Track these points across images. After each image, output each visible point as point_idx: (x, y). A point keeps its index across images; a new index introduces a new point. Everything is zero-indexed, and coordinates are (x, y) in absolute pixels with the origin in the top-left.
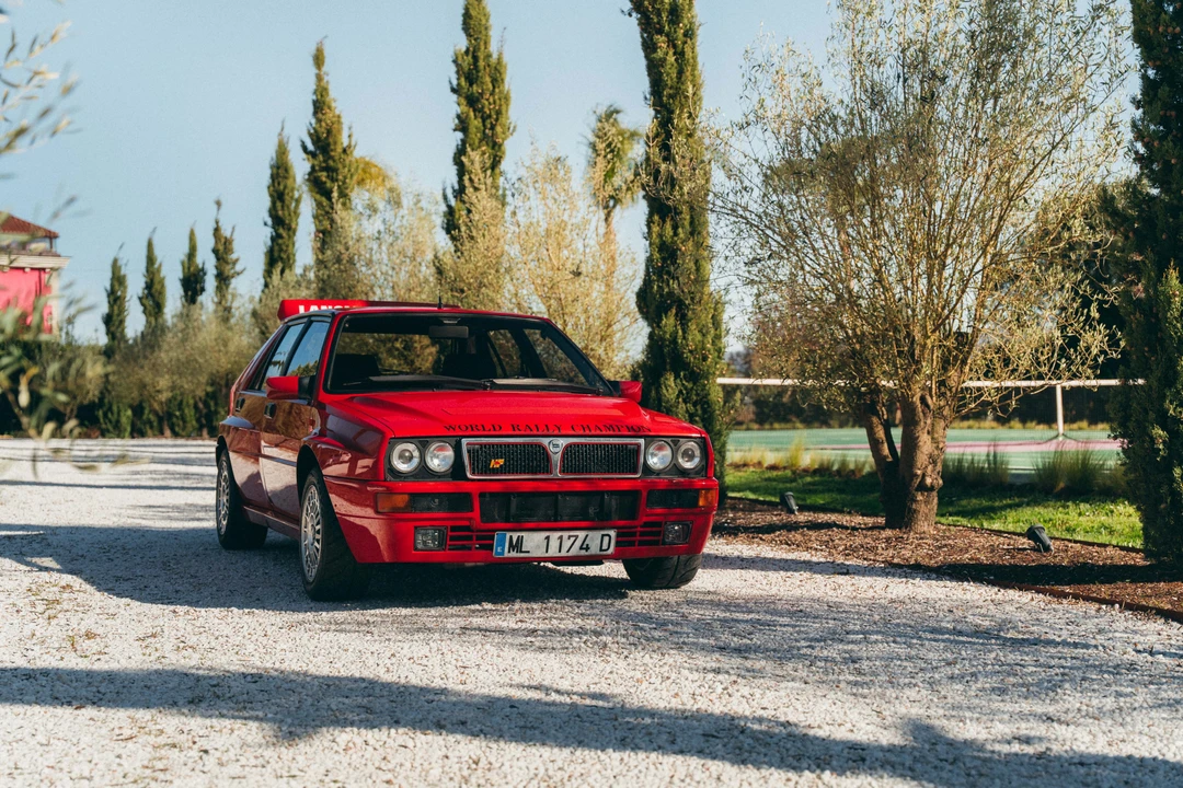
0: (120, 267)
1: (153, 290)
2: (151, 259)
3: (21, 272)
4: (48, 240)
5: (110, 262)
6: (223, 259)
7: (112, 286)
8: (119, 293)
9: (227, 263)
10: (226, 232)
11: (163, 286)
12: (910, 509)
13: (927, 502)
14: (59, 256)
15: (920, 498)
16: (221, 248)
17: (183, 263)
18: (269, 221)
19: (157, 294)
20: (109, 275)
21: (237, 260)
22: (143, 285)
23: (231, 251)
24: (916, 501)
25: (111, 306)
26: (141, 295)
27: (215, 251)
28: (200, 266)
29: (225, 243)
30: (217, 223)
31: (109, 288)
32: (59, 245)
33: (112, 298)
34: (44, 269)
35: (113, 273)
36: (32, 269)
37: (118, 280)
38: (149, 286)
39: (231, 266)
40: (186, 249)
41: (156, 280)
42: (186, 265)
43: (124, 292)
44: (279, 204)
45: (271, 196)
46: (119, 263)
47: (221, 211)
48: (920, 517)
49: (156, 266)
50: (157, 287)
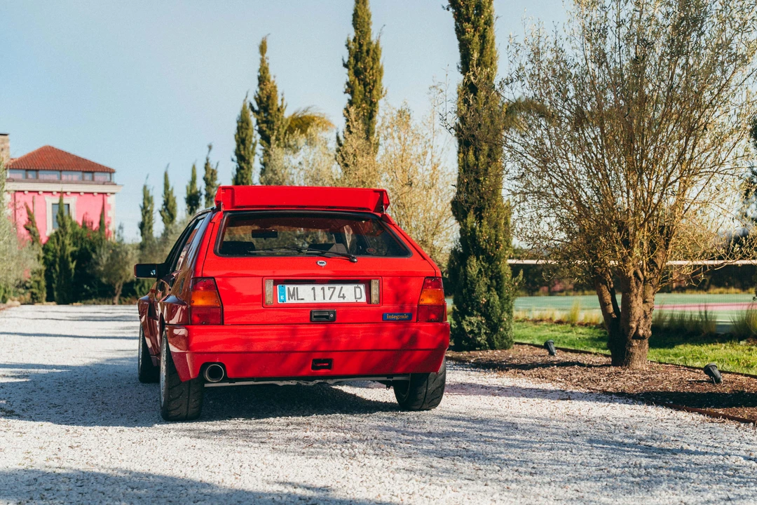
0: (149, 191)
1: (168, 207)
2: (166, 186)
3: (91, 195)
4: (108, 175)
5: (142, 188)
6: (210, 184)
7: (144, 203)
8: (149, 208)
9: (212, 187)
10: (213, 165)
11: (175, 203)
12: (628, 352)
13: (640, 347)
14: (116, 185)
15: (635, 344)
16: (209, 176)
17: (187, 187)
18: (235, 158)
19: (171, 209)
20: (142, 196)
22: (163, 203)
23: (216, 179)
24: (633, 346)
25: (144, 217)
26: (160, 209)
27: (205, 179)
28: (198, 190)
29: (212, 174)
30: (207, 160)
31: (142, 205)
32: (116, 178)
33: (144, 211)
34: (106, 193)
35: (144, 196)
36: (99, 193)
37: (148, 199)
38: (166, 203)
39: (215, 189)
40: (189, 178)
41: (170, 199)
42: (189, 189)
43: (152, 207)
44: (242, 147)
45: (237, 141)
46: (148, 188)
47: (211, 152)
48: (635, 358)
49: (170, 189)
50: (171, 203)
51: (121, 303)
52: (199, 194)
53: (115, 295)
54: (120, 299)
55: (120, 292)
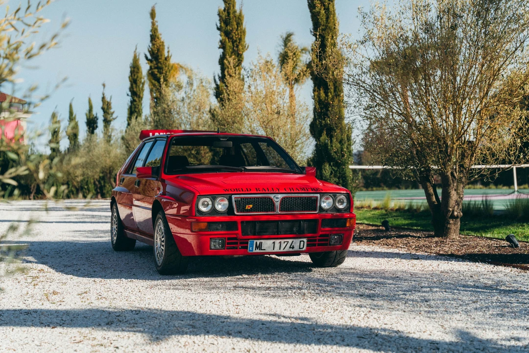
0: (56, 117)
2: (71, 113)
4: (22, 105)
6: (107, 112)
8: (57, 129)
9: (108, 114)
10: (108, 99)
11: (77, 125)
13: (455, 224)
15: (452, 222)
16: (106, 107)
17: (86, 115)
18: (130, 94)
21: (113, 112)
23: (110, 108)
25: (53, 135)
27: (103, 108)
28: (95, 115)
29: (107, 105)
30: (103, 95)
33: (53, 131)
34: (19, 119)
39: (110, 115)
42: (88, 116)
43: (59, 128)
44: (134, 85)
45: (130, 81)
46: (56, 114)
47: (105, 89)
48: (452, 231)
49: (74, 116)
51: (34, 199)
52: (96, 119)
53: (31, 193)
54: (34, 196)
55: (34, 191)
